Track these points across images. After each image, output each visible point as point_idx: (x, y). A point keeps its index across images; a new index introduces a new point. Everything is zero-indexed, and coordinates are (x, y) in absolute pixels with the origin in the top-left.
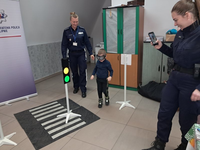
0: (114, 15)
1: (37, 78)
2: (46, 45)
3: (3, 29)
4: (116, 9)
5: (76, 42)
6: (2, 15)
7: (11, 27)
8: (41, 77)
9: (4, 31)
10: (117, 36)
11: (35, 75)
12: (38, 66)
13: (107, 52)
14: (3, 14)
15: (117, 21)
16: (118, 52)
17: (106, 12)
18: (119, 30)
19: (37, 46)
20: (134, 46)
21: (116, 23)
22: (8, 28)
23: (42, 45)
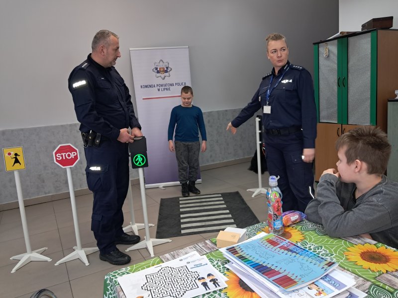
0: (333, 53)
1: (213, 161)
2: (234, 111)
3: (165, 87)
4: (336, 41)
5: (269, 105)
6: (165, 69)
7: (174, 84)
8: (220, 161)
9: (167, 89)
10: (336, 90)
11: (211, 156)
12: (217, 142)
13: (321, 121)
14: (167, 68)
15: (336, 62)
16: (338, 121)
17: (319, 49)
18: (341, 79)
19: (218, 112)
20: (369, 109)
21: (335, 66)
22: (171, 85)
23: (226, 111)
